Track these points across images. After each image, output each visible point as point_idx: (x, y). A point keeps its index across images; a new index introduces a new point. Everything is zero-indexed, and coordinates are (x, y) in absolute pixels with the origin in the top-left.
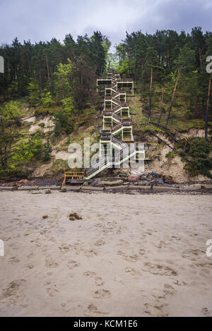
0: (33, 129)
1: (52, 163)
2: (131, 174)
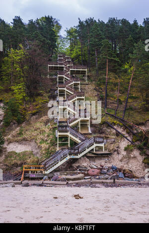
1: (4, 156)
2: (92, 168)
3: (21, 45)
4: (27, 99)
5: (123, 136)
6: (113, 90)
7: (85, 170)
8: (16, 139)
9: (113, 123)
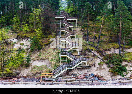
0: (16, 47)
1: (30, 68)
3: (40, 6)
4: (43, 36)
6: (91, 31)
9: (92, 49)
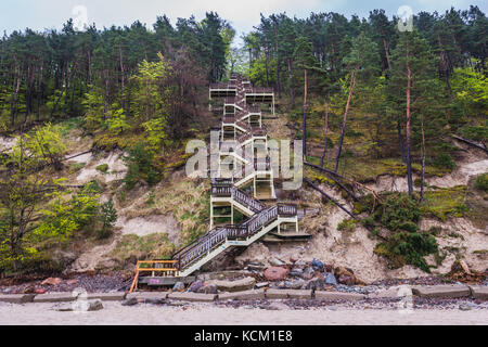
0: (84, 177)
1: (114, 243)
2: (273, 264)
3: (159, 54)
4: (168, 143)
5: (336, 203)
7: (260, 269)
8: (142, 211)
9: (317, 179)
